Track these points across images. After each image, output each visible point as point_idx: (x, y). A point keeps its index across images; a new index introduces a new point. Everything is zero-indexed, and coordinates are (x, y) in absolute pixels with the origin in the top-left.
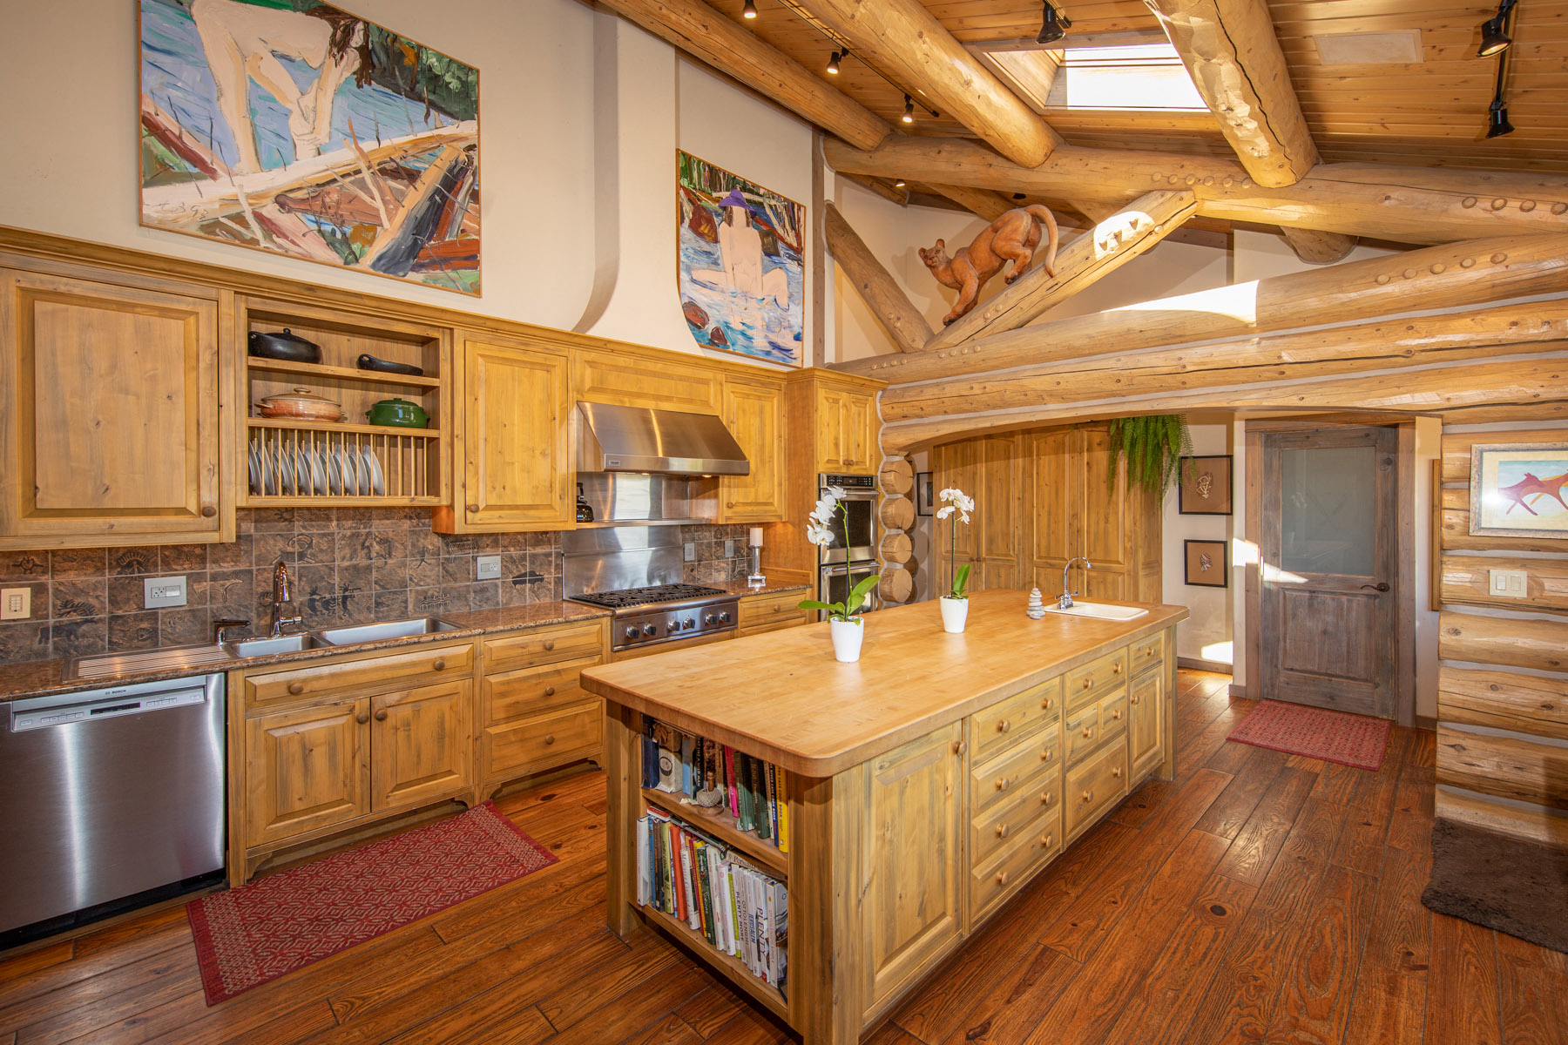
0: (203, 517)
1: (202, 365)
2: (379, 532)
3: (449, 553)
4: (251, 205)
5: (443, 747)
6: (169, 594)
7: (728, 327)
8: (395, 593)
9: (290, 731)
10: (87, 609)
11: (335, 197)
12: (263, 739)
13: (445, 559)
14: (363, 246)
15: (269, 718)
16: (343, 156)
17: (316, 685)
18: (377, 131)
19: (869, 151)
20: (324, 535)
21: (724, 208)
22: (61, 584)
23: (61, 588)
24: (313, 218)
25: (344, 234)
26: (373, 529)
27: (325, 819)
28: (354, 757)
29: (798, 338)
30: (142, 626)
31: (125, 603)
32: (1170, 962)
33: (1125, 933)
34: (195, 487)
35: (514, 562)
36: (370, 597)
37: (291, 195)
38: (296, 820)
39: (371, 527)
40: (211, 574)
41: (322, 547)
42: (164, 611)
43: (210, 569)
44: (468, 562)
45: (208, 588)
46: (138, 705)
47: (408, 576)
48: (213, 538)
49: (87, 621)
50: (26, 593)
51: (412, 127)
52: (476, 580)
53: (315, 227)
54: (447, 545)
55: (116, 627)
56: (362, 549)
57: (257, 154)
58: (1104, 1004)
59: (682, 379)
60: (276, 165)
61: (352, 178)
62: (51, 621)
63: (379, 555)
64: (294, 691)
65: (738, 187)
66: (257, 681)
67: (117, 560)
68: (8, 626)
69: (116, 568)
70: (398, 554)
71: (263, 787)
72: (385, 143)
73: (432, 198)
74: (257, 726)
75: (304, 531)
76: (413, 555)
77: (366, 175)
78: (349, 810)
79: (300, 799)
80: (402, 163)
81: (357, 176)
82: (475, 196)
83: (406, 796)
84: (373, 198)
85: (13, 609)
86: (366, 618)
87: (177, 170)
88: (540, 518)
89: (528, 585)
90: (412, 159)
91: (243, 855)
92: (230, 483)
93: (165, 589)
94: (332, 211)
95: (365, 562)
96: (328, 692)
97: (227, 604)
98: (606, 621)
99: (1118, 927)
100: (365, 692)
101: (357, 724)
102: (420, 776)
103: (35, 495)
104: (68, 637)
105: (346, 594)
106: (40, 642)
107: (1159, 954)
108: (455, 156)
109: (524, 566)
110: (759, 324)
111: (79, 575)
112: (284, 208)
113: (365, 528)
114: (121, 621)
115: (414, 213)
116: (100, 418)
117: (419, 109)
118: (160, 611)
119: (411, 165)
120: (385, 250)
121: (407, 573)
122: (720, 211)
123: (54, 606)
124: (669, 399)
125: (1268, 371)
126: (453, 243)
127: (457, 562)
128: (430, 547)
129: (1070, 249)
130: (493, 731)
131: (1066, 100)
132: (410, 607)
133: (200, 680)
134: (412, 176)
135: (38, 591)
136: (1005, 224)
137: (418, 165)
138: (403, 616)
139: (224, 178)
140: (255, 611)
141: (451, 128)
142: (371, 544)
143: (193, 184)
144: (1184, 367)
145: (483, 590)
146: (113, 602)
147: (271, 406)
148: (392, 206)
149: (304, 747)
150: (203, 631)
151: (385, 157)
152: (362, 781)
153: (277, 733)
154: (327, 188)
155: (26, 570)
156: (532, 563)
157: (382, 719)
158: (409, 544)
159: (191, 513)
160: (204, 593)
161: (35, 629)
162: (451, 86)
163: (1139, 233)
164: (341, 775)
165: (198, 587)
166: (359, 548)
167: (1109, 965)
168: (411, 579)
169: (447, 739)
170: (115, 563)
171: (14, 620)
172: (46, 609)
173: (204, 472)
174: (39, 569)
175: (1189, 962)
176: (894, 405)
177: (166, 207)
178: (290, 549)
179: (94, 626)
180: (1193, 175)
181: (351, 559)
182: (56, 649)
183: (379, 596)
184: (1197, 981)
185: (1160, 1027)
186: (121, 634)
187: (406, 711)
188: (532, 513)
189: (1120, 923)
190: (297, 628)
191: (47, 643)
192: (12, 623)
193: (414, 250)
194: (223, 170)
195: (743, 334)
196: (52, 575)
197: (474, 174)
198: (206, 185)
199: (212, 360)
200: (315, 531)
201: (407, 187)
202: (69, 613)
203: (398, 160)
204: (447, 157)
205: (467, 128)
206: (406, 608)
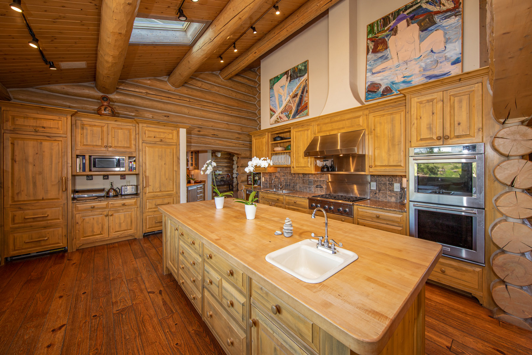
4: (279, 115)
11: (287, 107)
24: (285, 113)
25: (288, 114)
32: (137, 346)
33: (160, 338)
35: (316, 181)
51: (297, 84)
52: (308, 185)
57: (279, 106)
58: (143, 318)
61: (289, 102)
63: (294, 177)
72: (293, 91)
73: (300, 98)
76: (298, 178)
77: (291, 100)
82: (307, 91)
84: (292, 104)
89: (319, 188)
94: (287, 110)
99: (164, 338)
107: (143, 345)
108: (304, 85)
112: (282, 114)
115: (297, 104)
119: (297, 93)
120: (293, 114)
121: (297, 181)
122: (390, 33)
126: (303, 106)
128: (301, 176)
132: (298, 189)
134: (297, 96)
141: (303, 79)
151: (293, 94)
156: (320, 182)
158: (298, 175)
162: (303, 69)
167: (153, 326)
175: (130, 352)
184: (122, 349)
185: (123, 327)
189: (166, 340)
193: (297, 111)
197: (307, 86)
201: (296, 99)
205: (306, 76)
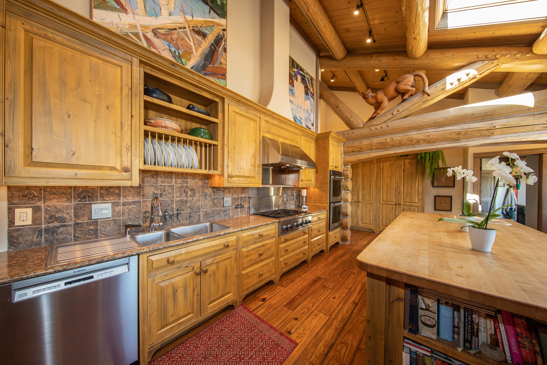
0: (124, 173)
1: (124, 94)
2: (190, 186)
3: (214, 195)
4: (142, 30)
5: (227, 281)
6: (103, 212)
7: (296, 118)
8: (196, 212)
9: (167, 283)
10: (62, 220)
11: (176, 36)
12: (155, 288)
13: (213, 198)
14: (186, 61)
15: (159, 276)
16: (178, 19)
17: (179, 258)
18: (192, 12)
19: (340, 60)
20: (170, 186)
21: (296, 75)
22: (49, 206)
23: (49, 209)
24: (167, 43)
25: (179, 54)
26: (188, 185)
27: (182, 324)
28: (194, 291)
29: (312, 125)
30: (91, 228)
31: (82, 217)
34: (120, 157)
35: (235, 200)
36: (187, 213)
37: (159, 31)
38: (170, 327)
39: (187, 184)
40: (123, 203)
41: (169, 191)
42: (101, 220)
43: (122, 200)
44: (220, 200)
45: (121, 209)
46: (92, 277)
47: (200, 205)
48: (128, 183)
49: (62, 226)
50: (29, 211)
51: (204, 15)
52: (223, 207)
53: (168, 47)
54: (214, 192)
55: (77, 229)
56: (184, 193)
57: (145, 8)
59: (291, 132)
60: (153, 15)
61: (182, 30)
62: (43, 226)
63: (190, 196)
64: (170, 262)
65: (299, 68)
66: (153, 258)
67: (78, 195)
68: (19, 229)
69: (77, 198)
70: (197, 195)
71: (155, 313)
72: (195, 19)
73: (211, 47)
74: (153, 282)
75: (162, 184)
76: (202, 196)
77: (187, 30)
78: (192, 317)
79: (172, 316)
80: (201, 29)
81: (185, 30)
82: (225, 50)
83: (214, 306)
84: (190, 41)
85: (22, 219)
86: (185, 223)
87: (109, 4)
88: (251, 182)
89: (239, 209)
90: (204, 28)
91: (147, 350)
92: (136, 156)
93: (102, 209)
94: (175, 42)
95: (185, 199)
96: (184, 261)
97: (130, 217)
98: (277, 224)
100: (198, 259)
101: (195, 275)
102: (219, 296)
103: (32, 153)
104: (53, 234)
105: (178, 212)
106: (37, 237)
108: (219, 32)
109: (238, 201)
110: (303, 118)
111: (58, 202)
112: (156, 36)
113: (185, 184)
114: (80, 226)
115: (205, 51)
116: (71, 113)
117: (207, 8)
118: (99, 220)
119: (204, 30)
120: (194, 64)
121: (200, 203)
122: (295, 76)
123: (45, 218)
124: (287, 139)
125: (538, 127)
126: (217, 67)
127: (217, 199)
128: (208, 193)
129: (435, 86)
130: (244, 272)
131: (447, 26)
132: (201, 218)
133: (125, 260)
134: (204, 36)
135: (36, 210)
136: (404, 79)
137: (206, 31)
138: (199, 222)
139: (131, 15)
140: (142, 220)
141: (218, 20)
142: (188, 191)
143: (117, 13)
144: (495, 127)
145: (226, 211)
146: (76, 216)
147: (153, 122)
148: (197, 46)
149: (174, 290)
150: (119, 229)
151: (195, 24)
152: (197, 302)
153: (162, 284)
154: (173, 32)
155: (29, 199)
156: (241, 200)
157: (206, 272)
158: (201, 191)
159: (117, 170)
160: (119, 211)
161: (34, 230)
162: (218, 2)
163: (469, 78)
164: (189, 301)
165: (117, 209)
166: (183, 192)
168: (202, 206)
169: (228, 278)
170: (77, 196)
171: (22, 226)
172: (41, 219)
173: (124, 149)
174: (37, 199)
176: (350, 147)
177: (104, 21)
178: (156, 192)
179: (66, 228)
180: (500, 53)
181: (180, 197)
182: (46, 240)
183: (190, 213)
186: (80, 232)
187: (213, 267)
188: (249, 179)
190: (160, 228)
191: (41, 237)
192: (22, 228)
193: (204, 67)
194: (130, 10)
195: (300, 121)
196: (44, 201)
197: (225, 41)
198: (123, 15)
199: (128, 92)
200: (166, 184)
201: (202, 40)
202: (53, 221)
203: (199, 27)
204: (217, 31)
205: (222, 21)
206: (200, 218)
